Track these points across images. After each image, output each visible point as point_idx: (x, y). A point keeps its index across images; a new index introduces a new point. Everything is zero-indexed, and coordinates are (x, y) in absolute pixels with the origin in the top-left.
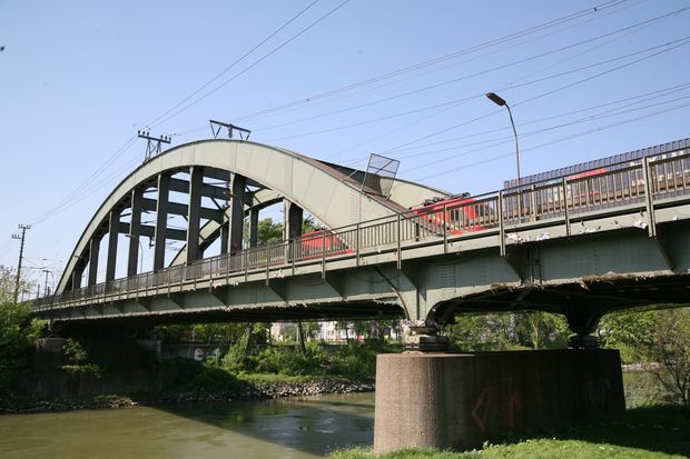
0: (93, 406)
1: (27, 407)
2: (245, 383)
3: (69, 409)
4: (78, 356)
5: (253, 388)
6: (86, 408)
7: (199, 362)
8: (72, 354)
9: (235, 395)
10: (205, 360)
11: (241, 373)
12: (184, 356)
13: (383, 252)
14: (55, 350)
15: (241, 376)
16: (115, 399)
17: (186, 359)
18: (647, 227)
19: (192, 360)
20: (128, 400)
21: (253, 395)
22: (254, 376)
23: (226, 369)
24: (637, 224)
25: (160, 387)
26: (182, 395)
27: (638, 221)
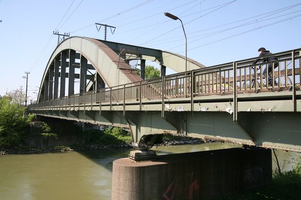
0: (53, 151)
1: (26, 151)
2: (121, 141)
3: (43, 152)
4: (47, 130)
5: (124, 143)
6: (51, 152)
7: (102, 131)
8: (45, 129)
9: (116, 146)
10: (105, 130)
11: (120, 136)
12: (95, 129)
13: (120, 105)
14: (38, 127)
15: (120, 138)
16: (63, 148)
17: (96, 130)
18: (233, 113)
19: (99, 130)
20: (69, 148)
21: (124, 147)
22: (126, 138)
23: (114, 134)
24: (227, 110)
25: (84, 142)
26: (92, 146)
27: (228, 108)
